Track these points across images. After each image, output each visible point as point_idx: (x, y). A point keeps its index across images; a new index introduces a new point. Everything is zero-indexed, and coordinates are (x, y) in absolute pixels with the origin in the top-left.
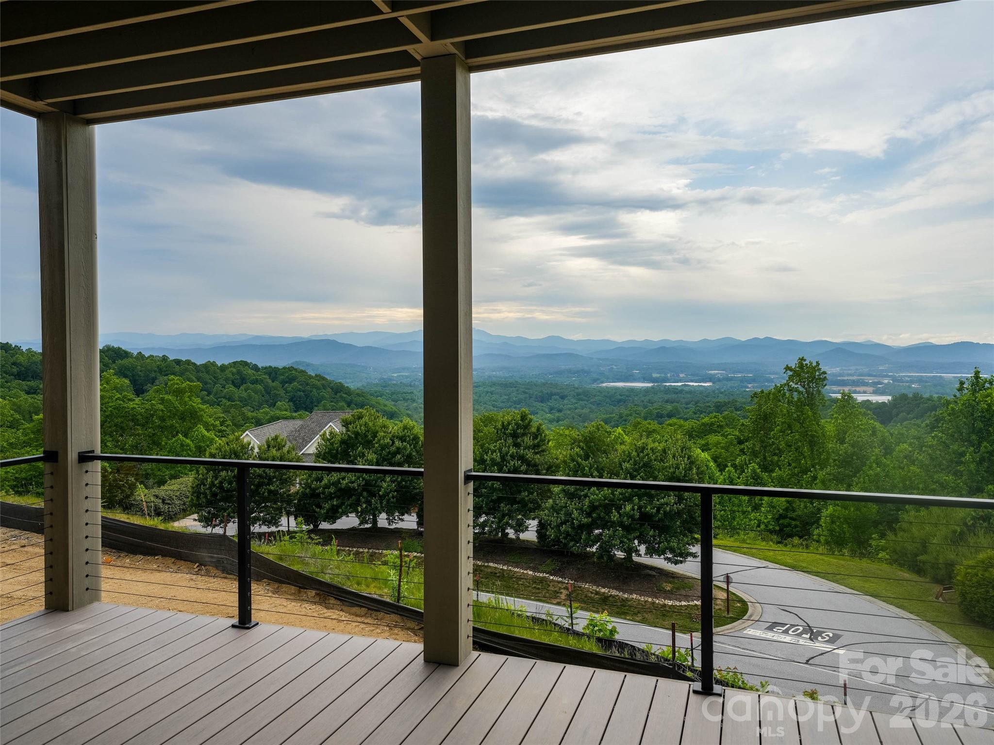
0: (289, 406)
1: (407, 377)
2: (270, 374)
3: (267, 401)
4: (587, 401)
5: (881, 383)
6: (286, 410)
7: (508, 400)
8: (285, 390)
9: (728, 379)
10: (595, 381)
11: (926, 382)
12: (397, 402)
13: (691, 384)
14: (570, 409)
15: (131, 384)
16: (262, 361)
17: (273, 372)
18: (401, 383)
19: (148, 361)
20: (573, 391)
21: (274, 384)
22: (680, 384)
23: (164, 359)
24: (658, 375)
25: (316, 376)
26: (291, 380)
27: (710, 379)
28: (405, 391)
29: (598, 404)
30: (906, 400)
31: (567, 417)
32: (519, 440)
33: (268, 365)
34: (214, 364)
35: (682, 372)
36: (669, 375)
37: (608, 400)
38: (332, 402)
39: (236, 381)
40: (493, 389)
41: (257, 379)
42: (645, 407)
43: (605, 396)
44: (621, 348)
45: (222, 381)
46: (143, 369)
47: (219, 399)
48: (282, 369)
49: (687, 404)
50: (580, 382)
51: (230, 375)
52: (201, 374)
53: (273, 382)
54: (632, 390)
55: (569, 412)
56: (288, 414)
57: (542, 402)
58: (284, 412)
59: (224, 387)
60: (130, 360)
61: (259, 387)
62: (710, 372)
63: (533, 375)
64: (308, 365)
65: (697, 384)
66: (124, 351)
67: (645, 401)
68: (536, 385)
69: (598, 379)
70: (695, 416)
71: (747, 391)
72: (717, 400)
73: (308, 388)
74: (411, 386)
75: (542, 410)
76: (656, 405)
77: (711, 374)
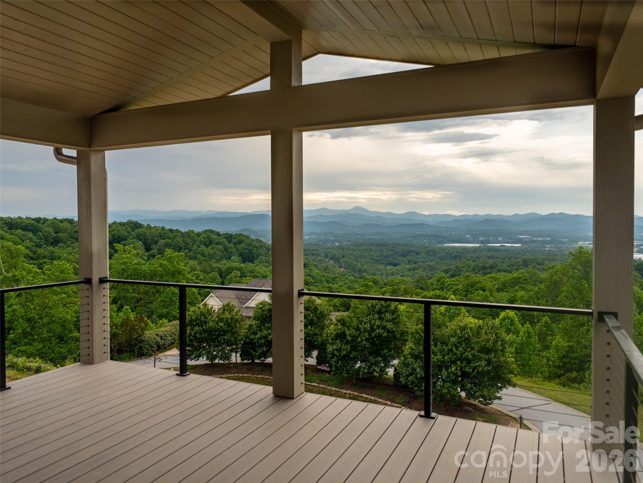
0: (239, 259)
1: (314, 239)
2: (227, 238)
3: (225, 256)
4: (434, 256)
6: (237, 262)
7: (381, 255)
8: (237, 248)
9: (533, 242)
10: (440, 242)
12: (307, 256)
13: (507, 245)
14: (422, 262)
15: (144, 245)
16: (222, 229)
17: (229, 237)
18: (310, 243)
19: (153, 230)
20: (425, 249)
21: (230, 245)
22: (498, 245)
23: (163, 229)
24: (483, 239)
25: (256, 239)
26: (240, 242)
27: (519, 241)
28: (313, 248)
29: (442, 259)
31: (420, 268)
33: (226, 232)
34: (192, 232)
35: (500, 237)
36: (491, 239)
37: (448, 256)
38: (266, 257)
39: (206, 243)
40: (371, 247)
41: (219, 241)
42: (474, 261)
43: (446, 253)
44: (458, 220)
45: (198, 243)
46: (150, 235)
47: (196, 255)
48: (234, 235)
49: (503, 259)
50: (430, 243)
51: (203, 239)
52: (185, 238)
53: (229, 243)
54: (465, 249)
55: (421, 264)
57: (403, 257)
58: (236, 264)
59: (199, 247)
60: (143, 229)
61: (221, 247)
62: (520, 236)
63: (397, 238)
64: (250, 232)
66: (139, 223)
67: (474, 257)
68: (400, 245)
69: (442, 241)
71: (546, 250)
72: (524, 257)
73: (251, 247)
74: (317, 245)
75: (404, 262)
76: (481, 260)
77: (520, 238)
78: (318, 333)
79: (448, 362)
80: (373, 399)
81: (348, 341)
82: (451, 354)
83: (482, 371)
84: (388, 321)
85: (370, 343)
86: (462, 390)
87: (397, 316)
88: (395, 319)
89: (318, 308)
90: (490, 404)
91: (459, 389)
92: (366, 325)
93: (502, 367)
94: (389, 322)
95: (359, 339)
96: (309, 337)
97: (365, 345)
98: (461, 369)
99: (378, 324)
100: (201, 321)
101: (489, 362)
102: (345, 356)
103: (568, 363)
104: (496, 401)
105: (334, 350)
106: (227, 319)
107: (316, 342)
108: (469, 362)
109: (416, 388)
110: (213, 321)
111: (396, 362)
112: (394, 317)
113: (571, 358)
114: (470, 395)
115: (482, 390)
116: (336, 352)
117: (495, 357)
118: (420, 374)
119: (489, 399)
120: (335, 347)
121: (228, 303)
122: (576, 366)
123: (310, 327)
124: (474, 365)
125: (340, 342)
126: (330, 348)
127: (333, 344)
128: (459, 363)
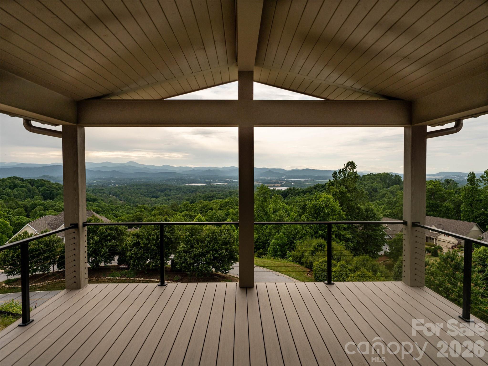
0: (41, 197)
1: (100, 182)
2: (30, 183)
3: (29, 196)
4: (180, 191)
5: (283, 183)
6: (40, 200)
7: (147, 192)
8: (39, 190)
9: (233, 182)
10: (183, 183)
11: (296, 182)
12: (96, 194)
13: (220, 184)
14: (173, 195)
16: (25, 176)
17: (32, 182)
18: (98, 185)
20: (175, 187)
21: (33, 188)
22: (216, 184)
24: (208, 181)
25: (55, 183)
26: (42, 185)
27: (226, 182)
28: (100, 188)
29: (185, 192)
30: (291, 189)
31: (172, 198)
33: (29, 178)
35: (217, 179)
36: (212, 181)
37: (189, 191)
39: (11, 187)
40: (140, 187)
41: (23, 185)
42: (203, 194)
43: (187, 189)
44: (193, 170)
45: (4, 187)
47: (2, 196)
48: (37, 180)
49: (219, 192)
50: (177, 184)
51: (8, 184)
53: (32, 186)
54: (198, 187)
55: (173, 196)
57: (162, 192)
59: (5, 190)
61: (24, 189)
63: (158, 181)
64: (50, 178)
65: (222, 184)
67: (203, 191)
68: (159, 185)
72: (229, 190)
73: (51, 189)
74: (103, 186)
75: (162, 195)
76: (207, 193)
77: (227, 180)
78: (119, 244)
79: (205, 253)
80: (158, 281)
81: (141, 247)
82: (207, 248)
83: (224, 255)
85: (157, 247)
86: (213, 267)
88: (172, 230)
89: (119, 228)
90: (228, 273)
91: (211, 267)
92: (154, 236)
93: (234, 251)
95: (149, 245)
96: (113, 248)
97: (153, 248)
98: (213, 255)
101: (227, 249)
102: (140, 257)
103: (258, 245)
104: (231, 271)
105: (132, 254)
106: (46, 241)
107: (118, 250)
108: (216, 251)
109: (187, 270)
111: (172, 256)
112: (171, 229)
113: (260, 242)
114: (217, 270)
115: (224, 266)
117: (230, 247)
118: (189, 262)
119: (227, 270)
120: (132, 252)
121: (46, 230)
122: (262, 246)
123: (113, 241)
124: (219, 253)
125: (136, 248)
126: (129, 254)
127: (131, 250)
128: (211, 252)
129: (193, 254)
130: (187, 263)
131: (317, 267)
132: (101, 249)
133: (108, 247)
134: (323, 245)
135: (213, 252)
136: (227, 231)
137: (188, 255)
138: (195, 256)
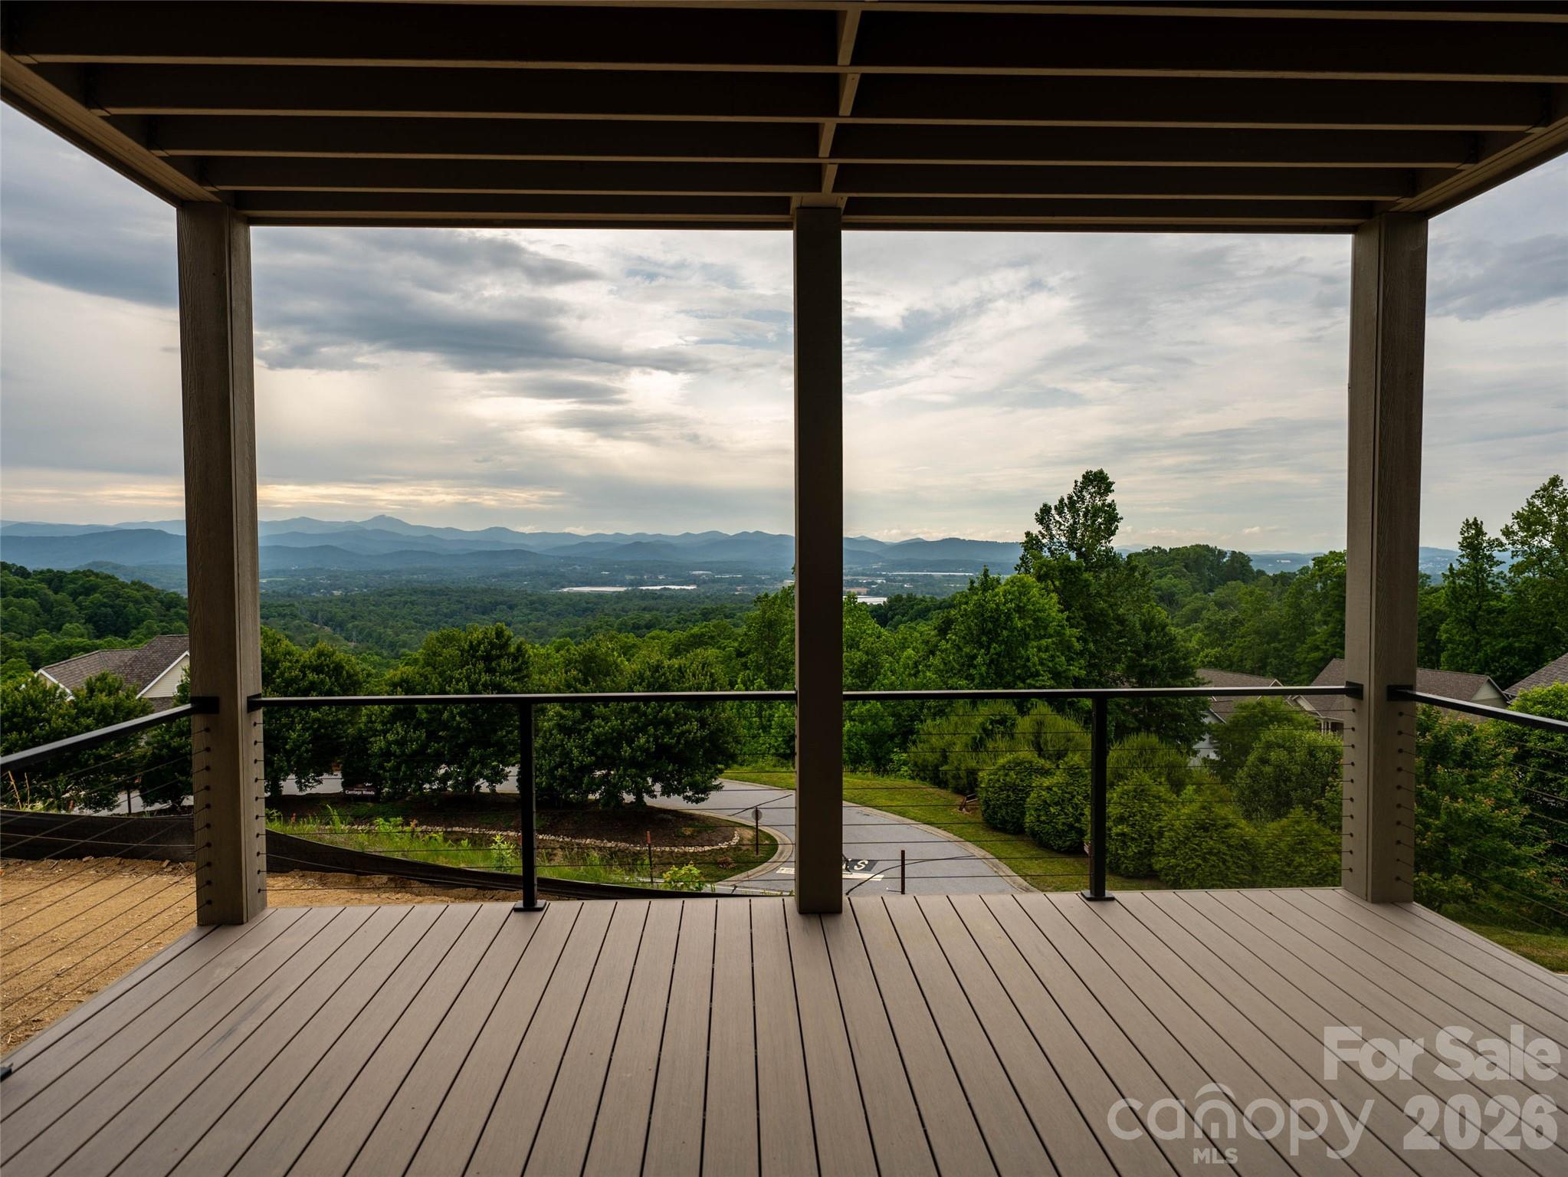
0: (87, 629)
1: (282, 583)
2: (49, 582)
3: (45, 623)
4: (544, 611)
5: (876, 584)
6: (82, 636)
7: (436, 613)
8: (79, 605)
9: (715, 581)
10: (553, 585)
11: (918, 582)
12: (268, 619)
13: (672, 587)
14: (521, 622)
16: (34, 561)
17: (55, 580)
20: (526, 598)
21: (59, 597)
22: (658, 588)
24: (633, 577)
25: (133, 583)
26: (88, 590)
27: (693, 581)
28: (279, 603)
29: (558, 615)
30: (900, 601)
32: (493, 664)
33: (45, 568)
35: (661, 573)
36: (645, 577)
37: (570, 609)
38: (161, 621)
40: (414, 598)
41: (25, 589)
42: (618, 617)
43: (567, 604)
44: (586, 543)
48: (71, 574)
49: (668, 612)
50: (534, 587)
53: (56, 593)
54: (600, 595)
56: (86, 641)
57: (483, 614)
58: (79, 640)
61: (30, 602)
62: (694, 572)
63: (470, 578)
64: (116, 567)
65: (678, 587)
67: (618, 609)
68: (475, 592)
69: (557, 583)
70: (678, 626)
71: (736, 595)
72: (703, 607)
73: (119, 601)
74: (289, 596)
76: (631, 614)
77: (695, 575)
79: (631, 731)
81: (420, 722)
83: (694, 738)
84: (505, 673)
86: (654, 781)
87: (522, 663)
90: (703, 800)
91: (650, 780)
92: (461, 684)
93: (722, 731)
94: (507, 677)
95: (446, 715)
97: (459, 723)
98: (656, 738)
99: (486, 681)
100: (27, 718)
102: (415, 753)
104: (713, 795)
105: (389, 744)
107: (343, 737)
108: (668, 724)
110: (62, 716)
112: (516, 665)
115: (691, 775)
116: (394, 747)
118: (578, 760)
119: (701, 792)
120: (390, 737)
121: (103, 675)
124: (678, 731)
125: (402, 726)
126: (379, 743)
127: (385, 732)
128: (651, 729)
129: (590, 736)
130: (571, 765)
131: (991, 780)
132: (288, 731)
133: (311, 728)
134: (1010, 719)
135: (656, 730)
136: (703, 669)
137: (574, 741)
138: (597, 742)
